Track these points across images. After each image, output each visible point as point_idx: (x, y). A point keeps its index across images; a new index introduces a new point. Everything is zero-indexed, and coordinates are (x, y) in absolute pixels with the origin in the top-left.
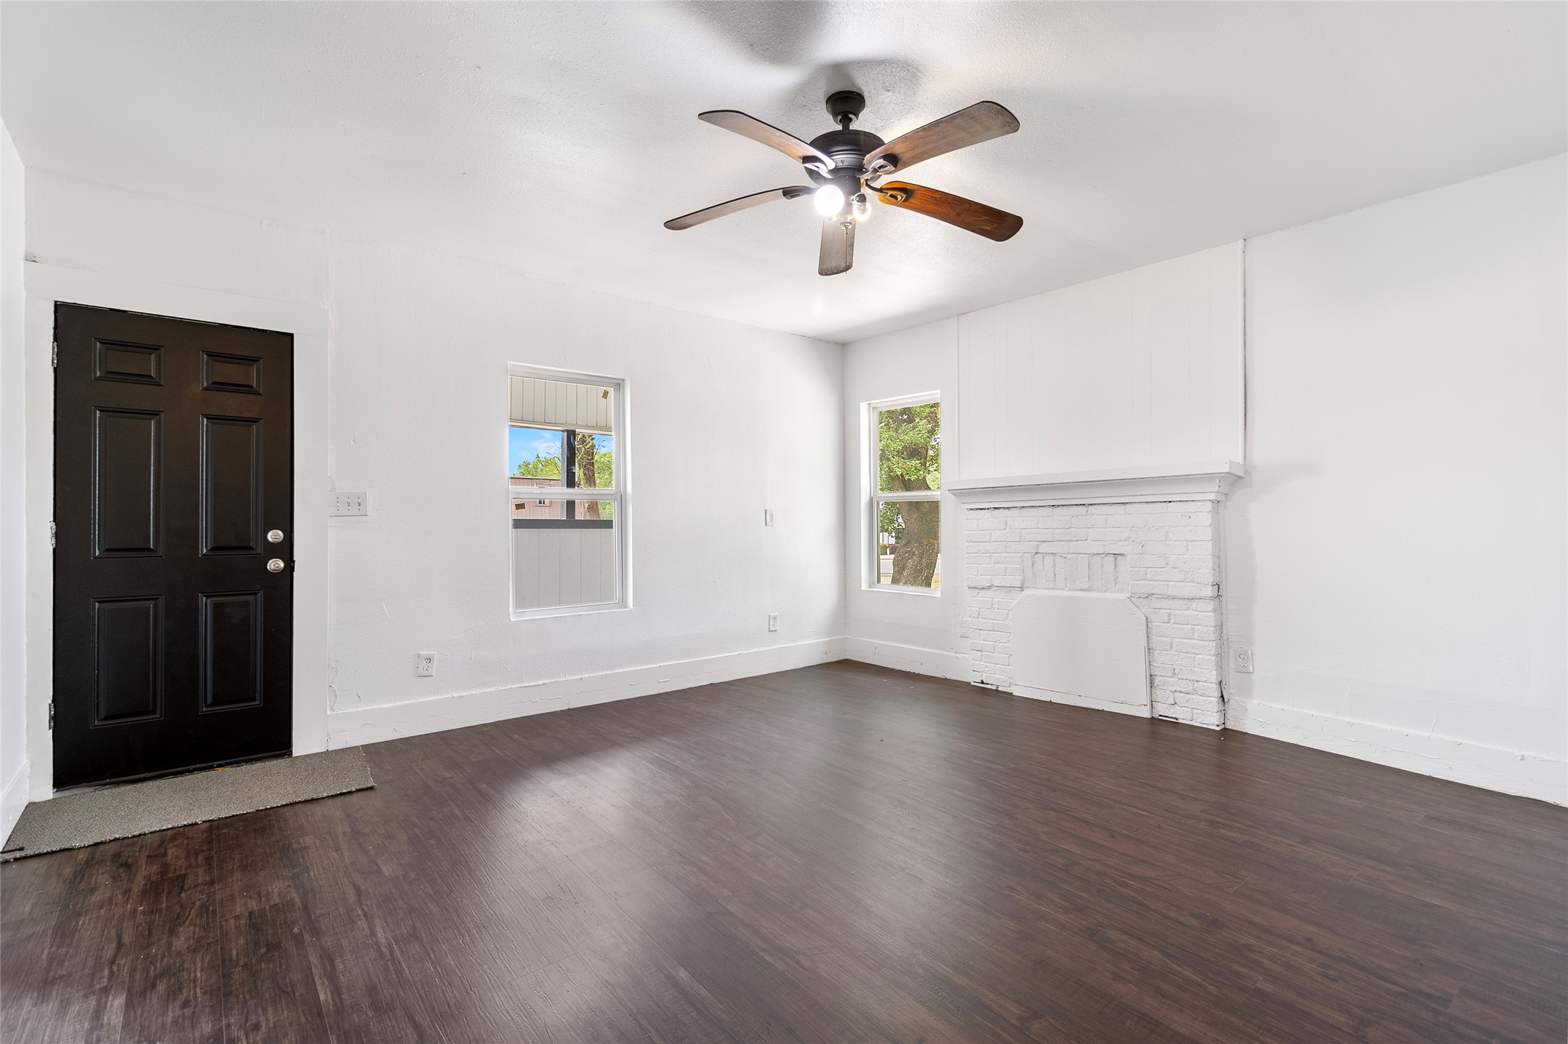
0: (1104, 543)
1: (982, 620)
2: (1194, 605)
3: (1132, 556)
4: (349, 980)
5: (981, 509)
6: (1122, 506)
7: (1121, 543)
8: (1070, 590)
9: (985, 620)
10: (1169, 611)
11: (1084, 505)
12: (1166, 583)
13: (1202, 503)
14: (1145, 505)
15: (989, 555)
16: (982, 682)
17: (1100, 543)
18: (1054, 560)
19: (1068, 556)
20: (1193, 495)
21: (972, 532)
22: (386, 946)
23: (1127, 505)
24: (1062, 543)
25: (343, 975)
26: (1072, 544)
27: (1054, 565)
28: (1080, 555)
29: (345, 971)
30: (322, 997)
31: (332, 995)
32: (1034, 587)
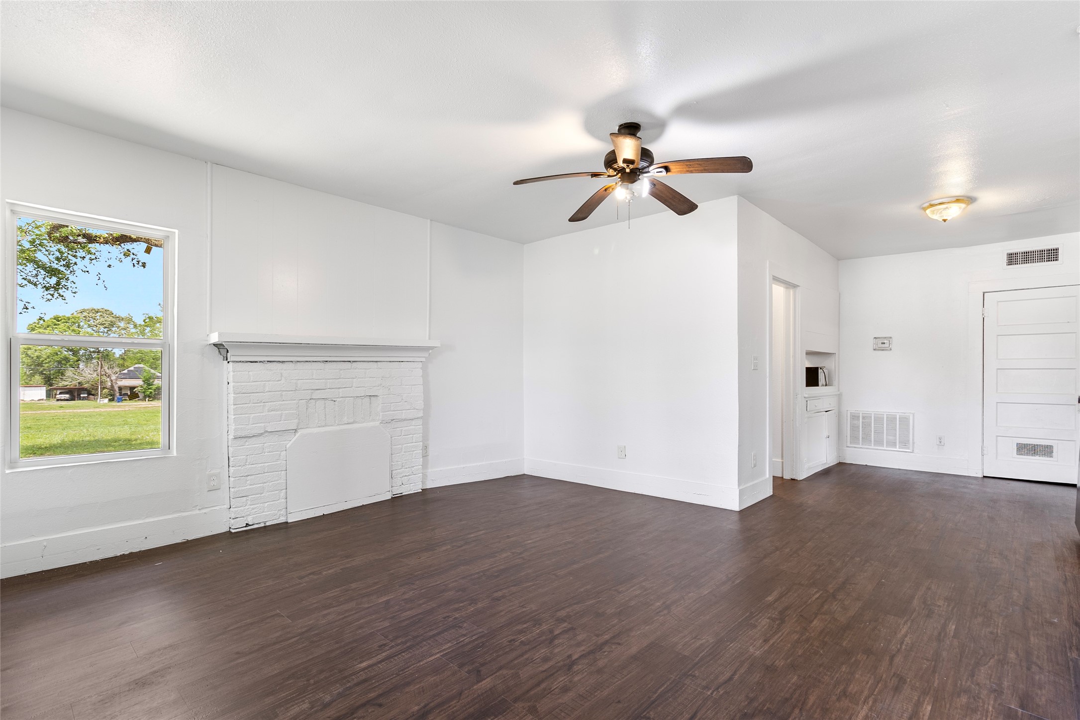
0: (365, 389)
1: (250, 466)
2: (413, 422)
3: (383, 396)
4: (907, 704)
5: (251, 362)
6: (375, 364)
7: (375, 388)
8: (338, 425)
9: (254, 466)
10: (401, 429)
11: (350, 361)
12: (401, 411)
13: (417, 363)
14: (389, 363)
15: (262, 404)
16: (247, 525)
17: (362, 388)
18: (325, 404)
19: (338, 399)
20: (416, 358)
21: (243, 384)
22: (868, 704)
23: (379, 363)
24: (333, 390)
25: (908, 709)
26: (341, 390)
27: (325, 408)
28: (347, 398)
29: (905, 711)
30: (929, 708)
31: (923, 704)
32: (307, 427)
